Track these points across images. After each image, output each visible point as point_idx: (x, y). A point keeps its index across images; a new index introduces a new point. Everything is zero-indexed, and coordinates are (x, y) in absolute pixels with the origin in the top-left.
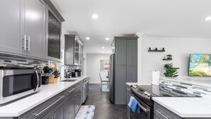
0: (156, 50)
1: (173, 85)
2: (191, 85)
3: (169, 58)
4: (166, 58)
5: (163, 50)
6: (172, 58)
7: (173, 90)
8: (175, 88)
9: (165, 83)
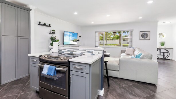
0: (45, 25)
1: (68, 51)
2: (79, 49)
3: (53, 32)
4: (52, 32)
5: (50, 26)
6: (56, 32)
7: (68, 54)
8: (69, 52)
9: (62, 50)
